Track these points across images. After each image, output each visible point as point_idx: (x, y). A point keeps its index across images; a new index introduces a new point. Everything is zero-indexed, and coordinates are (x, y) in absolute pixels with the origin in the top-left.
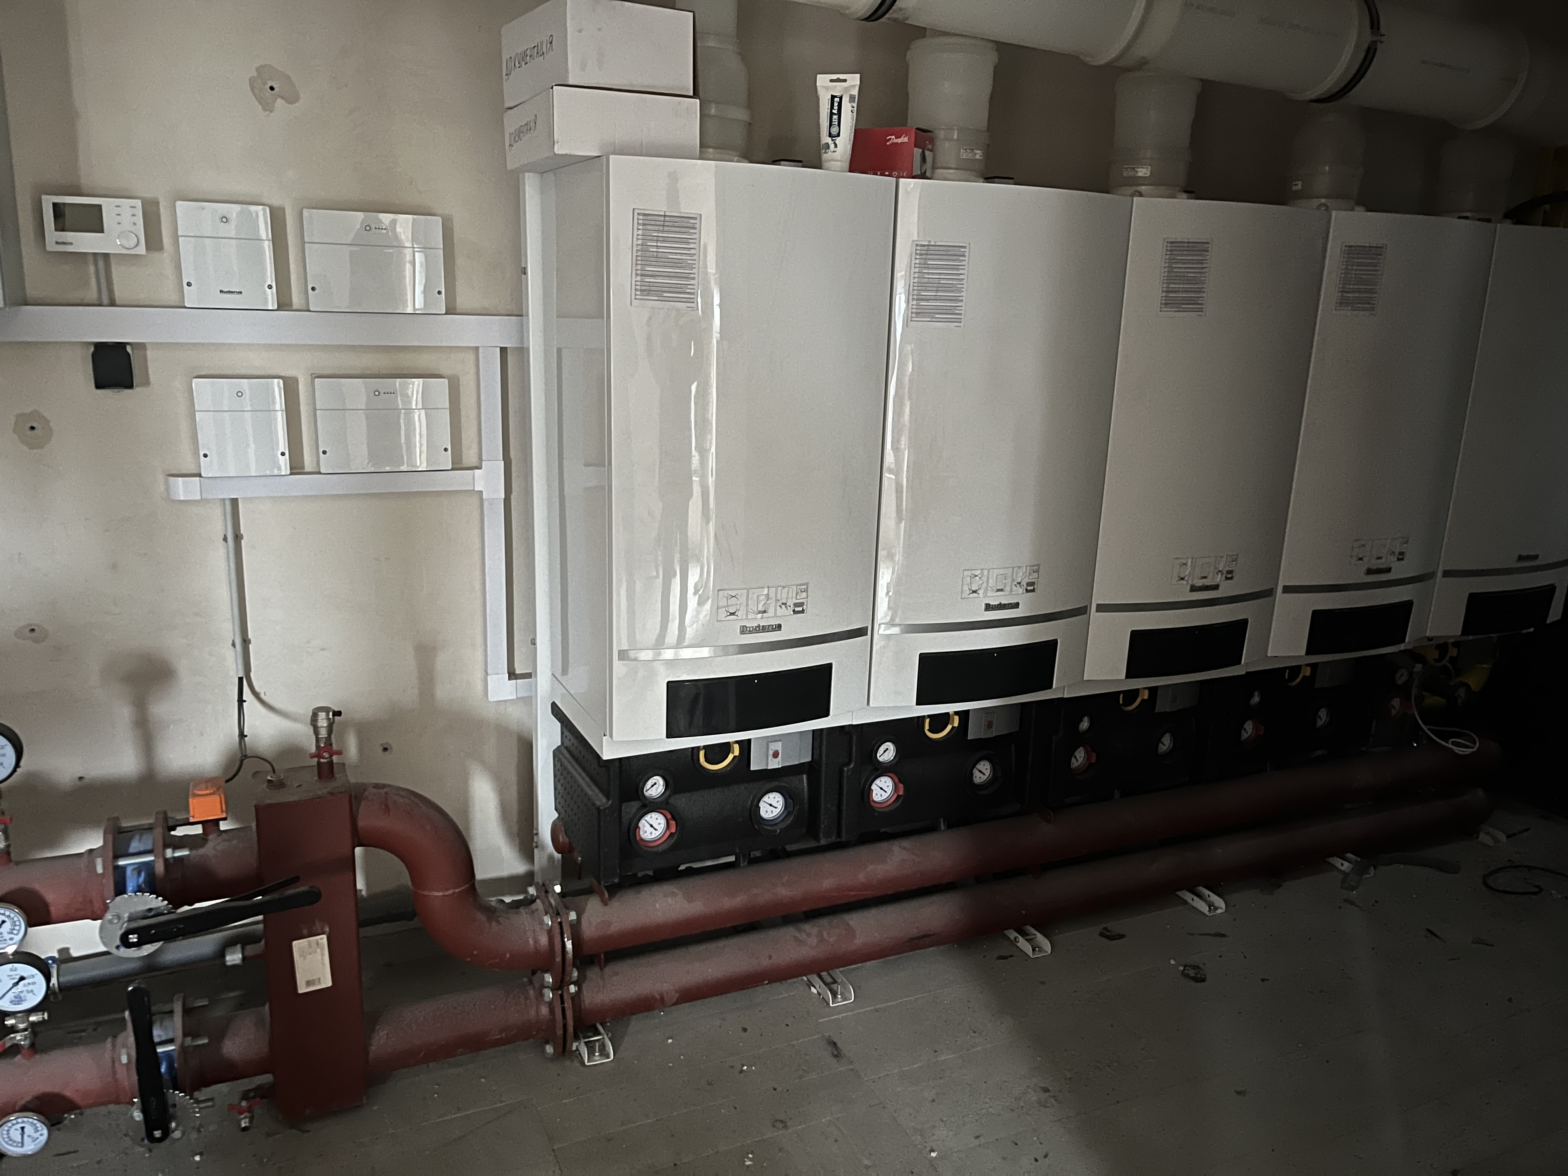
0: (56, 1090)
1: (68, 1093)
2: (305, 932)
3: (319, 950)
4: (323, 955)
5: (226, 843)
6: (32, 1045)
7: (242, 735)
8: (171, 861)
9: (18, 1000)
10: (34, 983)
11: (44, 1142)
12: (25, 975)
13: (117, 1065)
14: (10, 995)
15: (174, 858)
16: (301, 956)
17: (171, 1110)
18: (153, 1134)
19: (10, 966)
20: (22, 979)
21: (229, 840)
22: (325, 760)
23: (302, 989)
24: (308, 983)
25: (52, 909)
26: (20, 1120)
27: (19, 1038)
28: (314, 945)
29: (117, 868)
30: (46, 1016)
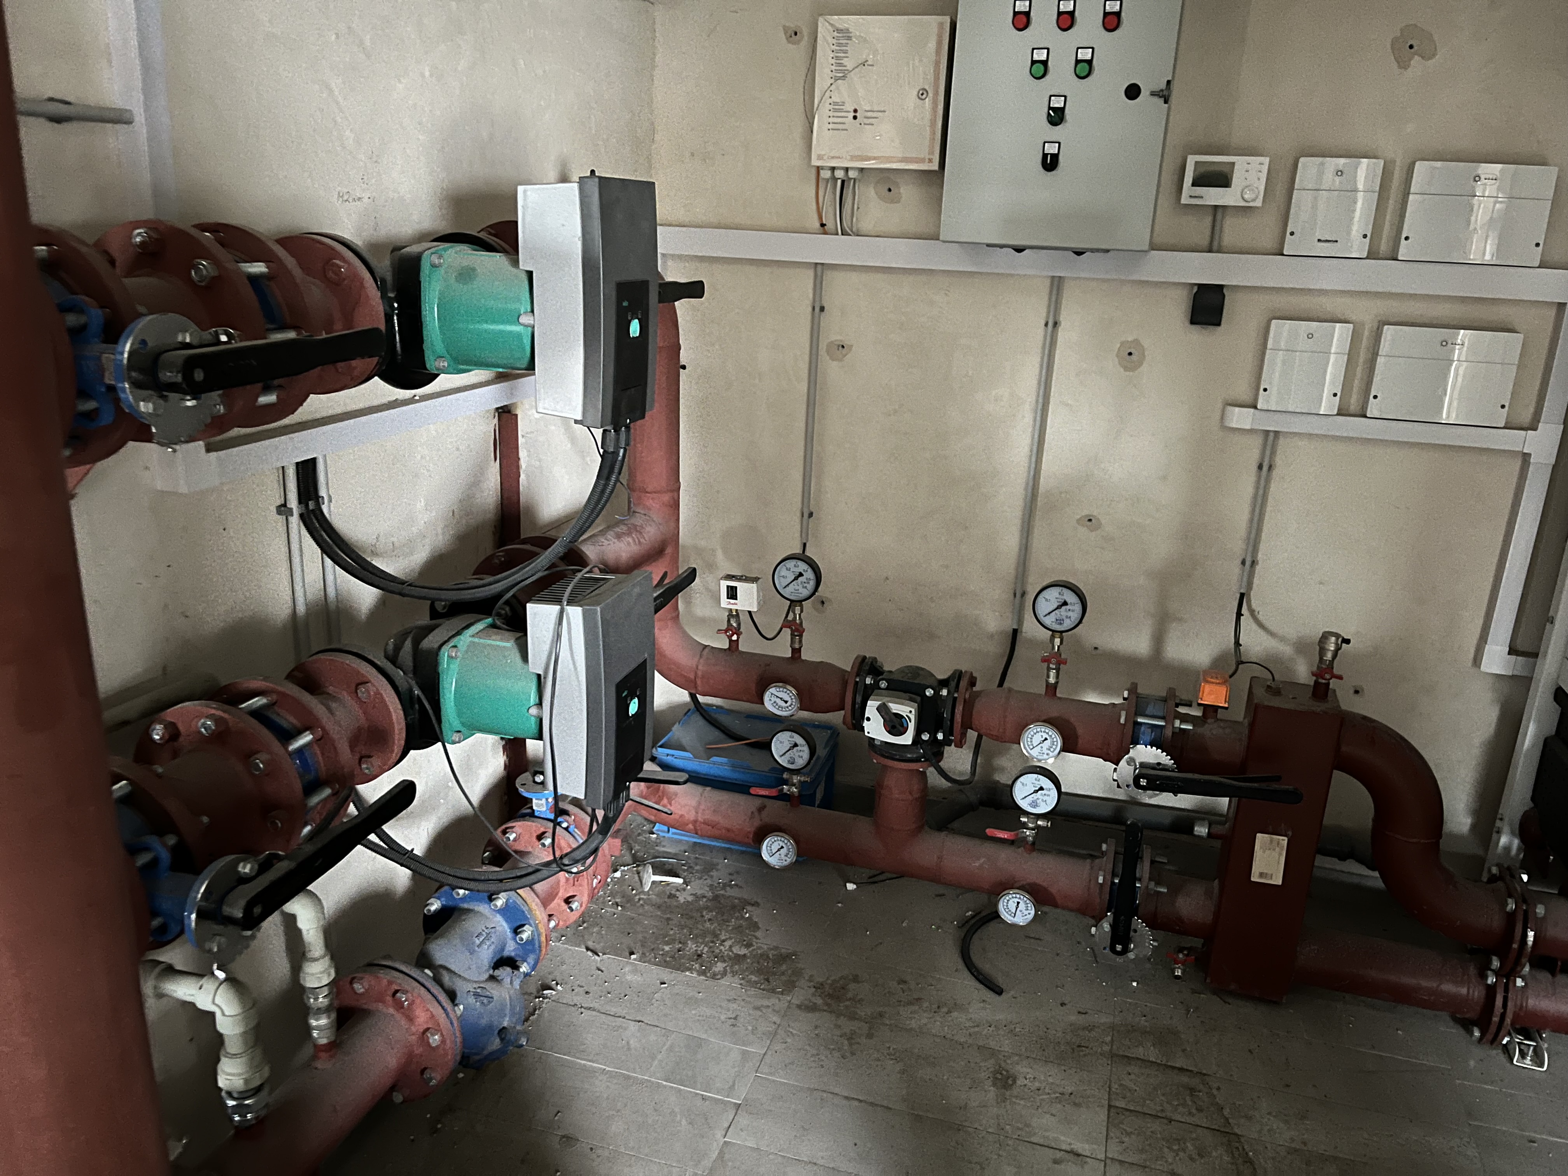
0: (1045, 884)
1: (1053, 890)
2: (1270, 829)
3: (1277, 849)
4: (1280, 854)
5: (1221, 730)
6: (1033, 843)
7: (1237, 644)
8: (1177, 731)
9: (1034, 804)
10: (1048, 795)
11: (1029, 920)
12: (1044, 787)
13: (1092, 882)
14: (1030, 799)
15: (1180, 729)
16: (1261, 848)
17: (1132, 933)
18: (1115, 947)
19: (1035, 776)
20: (1041, 789)
21: (1224, 728)
22: (1324, 681)
23: (1255, 878)
24: (1261, 875)
25: (1080, 741)
26: (1018, 896)
27: (1028, 833)
28: (1275, 843)
29: (1137, 724)
30: (1049, 824)
